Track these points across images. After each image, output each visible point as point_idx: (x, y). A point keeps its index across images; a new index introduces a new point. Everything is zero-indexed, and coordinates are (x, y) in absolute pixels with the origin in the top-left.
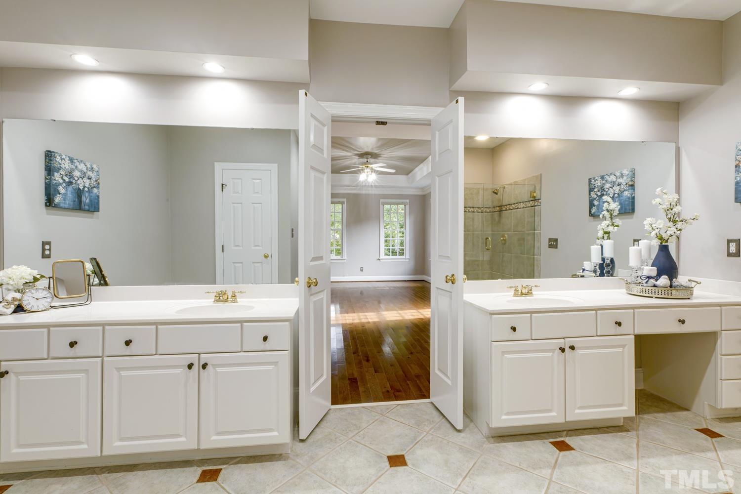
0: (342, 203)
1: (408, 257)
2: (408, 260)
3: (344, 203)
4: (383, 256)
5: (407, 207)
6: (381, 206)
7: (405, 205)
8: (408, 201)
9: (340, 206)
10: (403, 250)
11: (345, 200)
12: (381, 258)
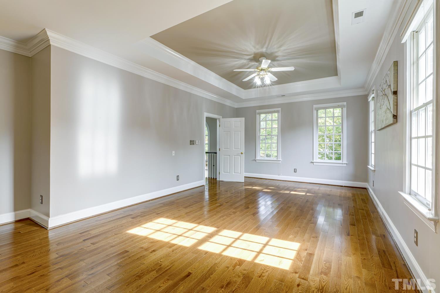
0: (277, 112)
1: (345, 162)
2: (345, 165)
3: (279, 112)
4: (316, 159)
5: (345, 109)
6: (315, 112)
7: (342, 109)
8: (345, 103)
9: (276, 114)
10: (340, 155)
11: (280, 109)
12: (314, 161)
